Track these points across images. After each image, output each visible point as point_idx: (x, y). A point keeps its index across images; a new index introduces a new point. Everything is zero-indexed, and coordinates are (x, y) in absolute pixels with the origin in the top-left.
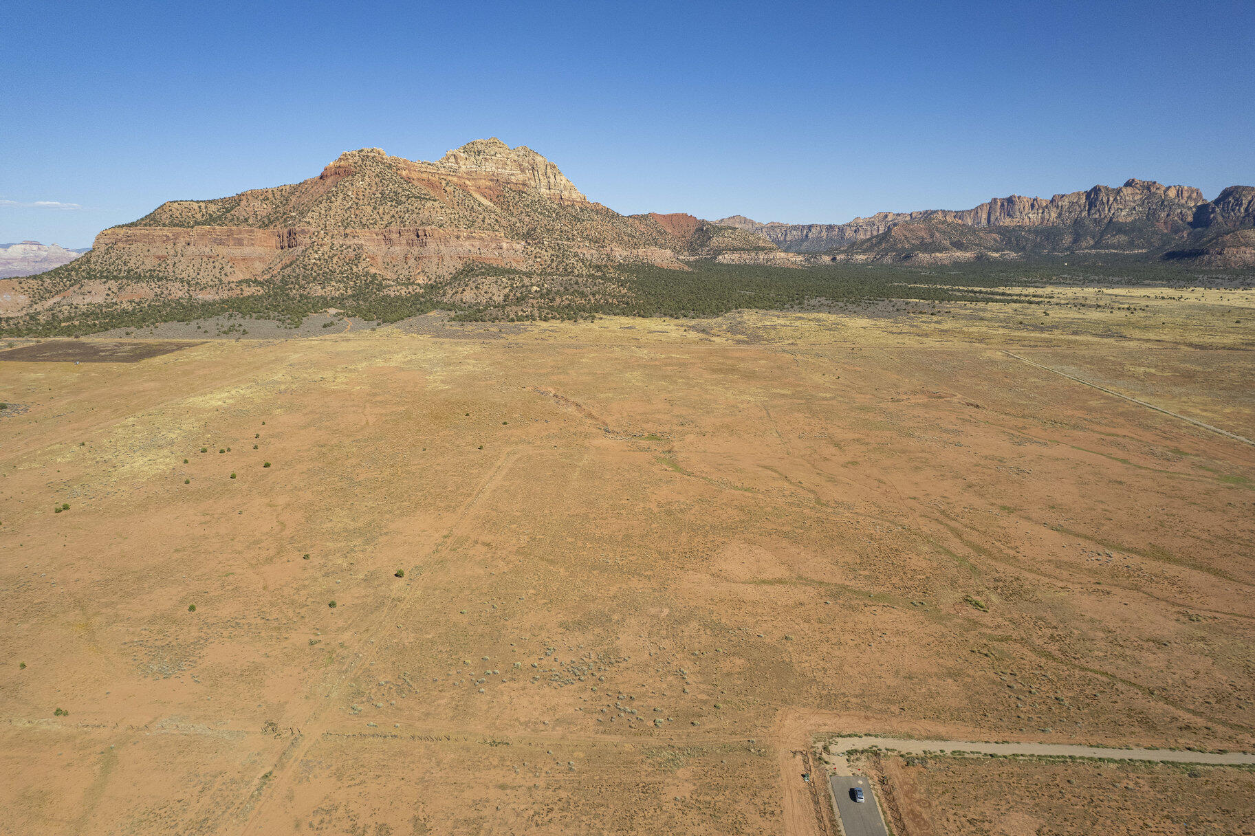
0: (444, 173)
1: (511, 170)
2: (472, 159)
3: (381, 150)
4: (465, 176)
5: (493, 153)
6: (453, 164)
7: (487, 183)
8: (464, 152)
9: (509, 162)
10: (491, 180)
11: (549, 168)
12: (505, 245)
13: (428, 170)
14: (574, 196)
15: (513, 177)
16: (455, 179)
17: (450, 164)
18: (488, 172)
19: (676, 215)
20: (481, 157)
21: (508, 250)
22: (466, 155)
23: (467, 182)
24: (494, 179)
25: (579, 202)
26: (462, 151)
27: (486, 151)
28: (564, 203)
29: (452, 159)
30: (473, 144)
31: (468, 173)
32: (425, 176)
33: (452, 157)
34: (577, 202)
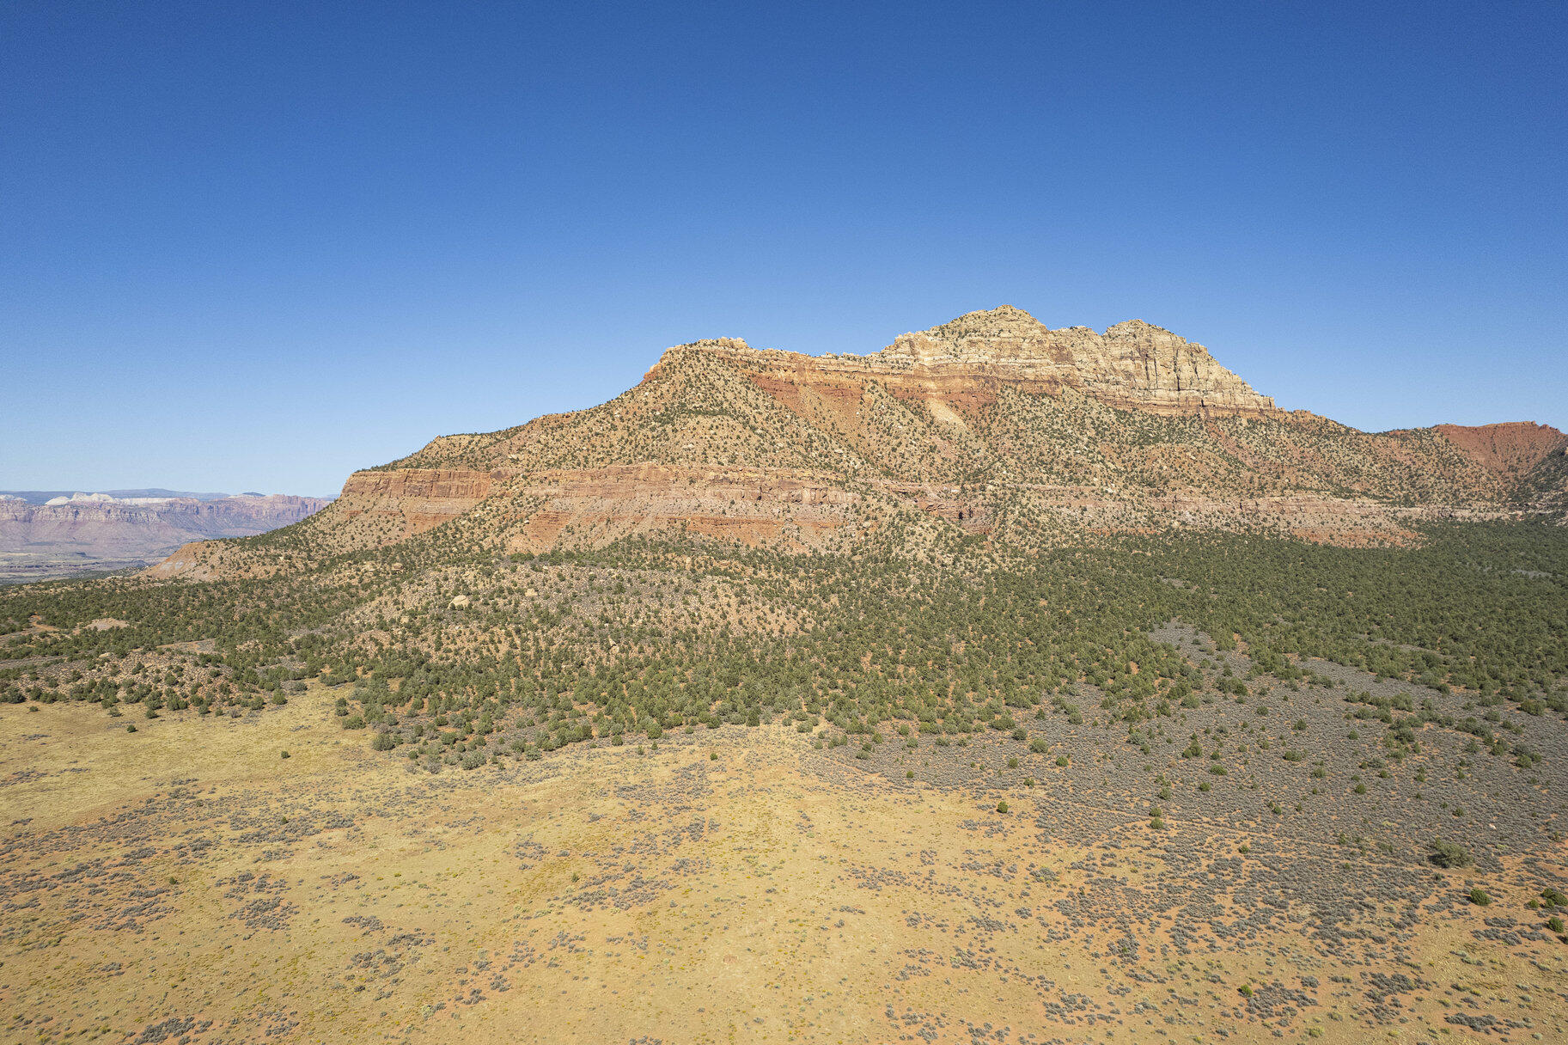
0: (876, 370)
1: (1029, 357)
2: (948, 344)
3: (739, 341)
4: (928, 373)
5: (995, 331)
6: (903, 356)
7: (968, 384)
8: (936, 335)
9: (1025, 345)
10: (975, 378)
11: (1181, 352)
12: (807, 495)
13: (843, 368)
14: (1240, 400)
15: (1029, 371)
16: (898, 380)
17: (898, 356)
18: (971, 365)
19: (1507, 426)
20: (965, 340)
21: (813, 503)
22: (937, 340)
23: (931, 385)
24: (981, 374)
25: (1253, 411)
26: (933, 333)
27: (983, 329)
28: (1207, 412)
29: (906, 348)
30: (962, 319)
31: (935, 369)
32: (832, 378)
33: (907, 345)
34: (1245, 410)
